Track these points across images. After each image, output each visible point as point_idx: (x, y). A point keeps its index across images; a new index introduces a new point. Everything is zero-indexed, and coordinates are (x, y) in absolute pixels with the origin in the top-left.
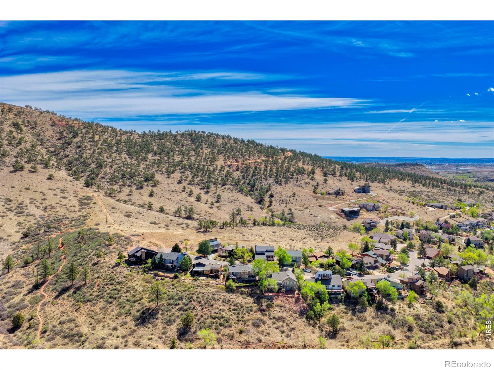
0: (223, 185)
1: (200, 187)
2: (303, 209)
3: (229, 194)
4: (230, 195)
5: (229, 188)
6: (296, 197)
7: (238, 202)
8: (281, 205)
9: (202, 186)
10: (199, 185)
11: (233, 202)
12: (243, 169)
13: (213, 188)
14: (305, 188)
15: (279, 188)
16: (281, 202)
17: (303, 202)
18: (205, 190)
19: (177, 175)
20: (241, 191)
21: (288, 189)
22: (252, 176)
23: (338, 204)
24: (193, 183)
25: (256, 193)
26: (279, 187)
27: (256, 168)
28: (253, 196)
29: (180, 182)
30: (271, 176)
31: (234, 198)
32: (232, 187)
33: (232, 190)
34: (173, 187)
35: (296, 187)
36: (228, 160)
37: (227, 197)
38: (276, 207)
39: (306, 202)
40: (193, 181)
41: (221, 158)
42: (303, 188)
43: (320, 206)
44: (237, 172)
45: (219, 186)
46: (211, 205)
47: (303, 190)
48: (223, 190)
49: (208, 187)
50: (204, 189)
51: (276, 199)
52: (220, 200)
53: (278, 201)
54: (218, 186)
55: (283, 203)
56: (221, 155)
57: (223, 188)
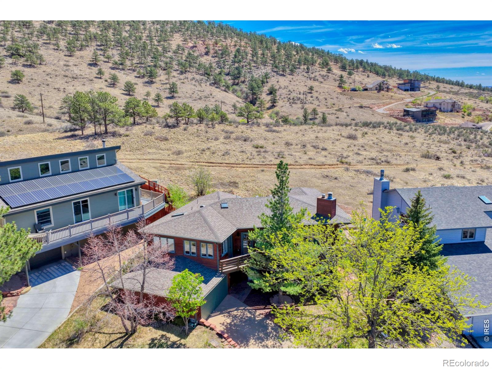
0: (182, 73)
1: (135, 74)
2: (334, 112)
3: (193, 87)
4: (197, 89)
5: (194, 78)
6: (315, 94)
7: (213, 100)
8: (293, 105)
9: (139, 73)
10: (134, 71)
11: (203, 99)
12: (216, 53)
13: (161, 76)
14: (325, 82)
15: (283, 81)
16: (291, 101)
17: (330, 102)
18: (146, 79)
19: (88, 53)
20: (216, 83)
21: (298, 83)
22: (234, 62)
23: (387, 105)
24: (121, 67)
25: (244, 88)
26: (281, 79)
27: (238, 51)
28: (239, 93)
29: (93, 64)
30: (264, 63)
31: (205, 94)
32: (198, 77)
33: (200, 82)
34: (76, 72)
35: (309, 81)
36: (189, 41)
37: (190, 92)
38: (284, 109)
39: (335, 101)
40: (122, 64)
41: (178, 38)
42: (321, 82)
43: (361, 107)
44: (206, 57)
45: (175, 74)
46: (157, 101)
47: (322, 85)
48: (182, 81)
49: (152, 75)
50: (143, 77)
51: (282, 97)
52: (175, 95)
53: (286, 100)
54: (172, 74)
55: (296, 103)
56: (177, 34)
57: (182, 77)
